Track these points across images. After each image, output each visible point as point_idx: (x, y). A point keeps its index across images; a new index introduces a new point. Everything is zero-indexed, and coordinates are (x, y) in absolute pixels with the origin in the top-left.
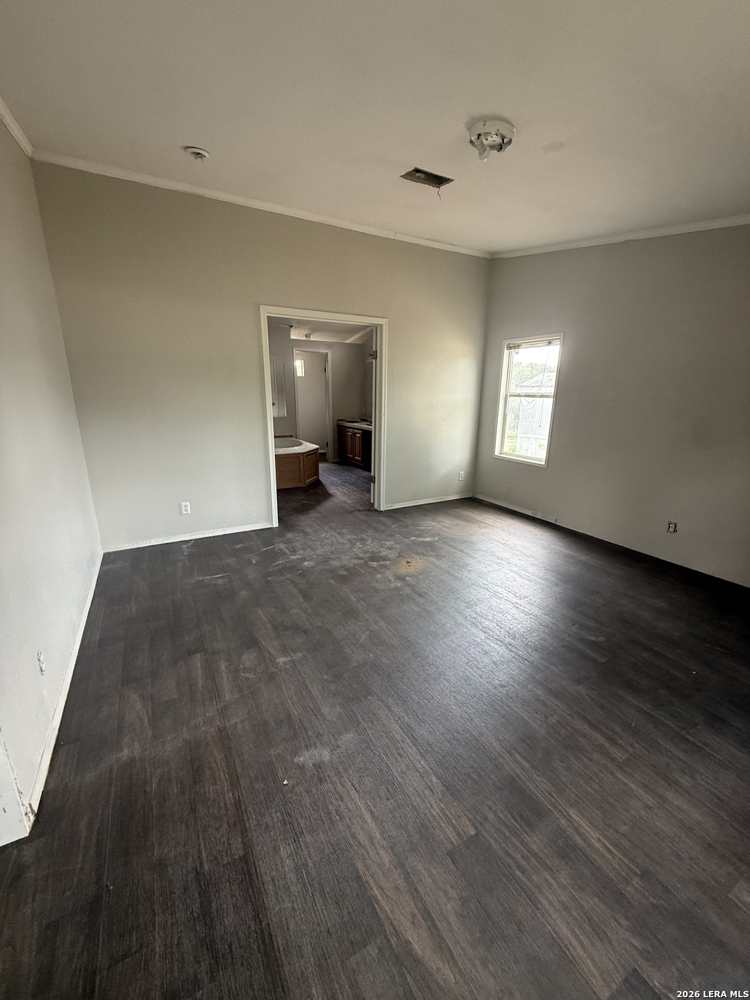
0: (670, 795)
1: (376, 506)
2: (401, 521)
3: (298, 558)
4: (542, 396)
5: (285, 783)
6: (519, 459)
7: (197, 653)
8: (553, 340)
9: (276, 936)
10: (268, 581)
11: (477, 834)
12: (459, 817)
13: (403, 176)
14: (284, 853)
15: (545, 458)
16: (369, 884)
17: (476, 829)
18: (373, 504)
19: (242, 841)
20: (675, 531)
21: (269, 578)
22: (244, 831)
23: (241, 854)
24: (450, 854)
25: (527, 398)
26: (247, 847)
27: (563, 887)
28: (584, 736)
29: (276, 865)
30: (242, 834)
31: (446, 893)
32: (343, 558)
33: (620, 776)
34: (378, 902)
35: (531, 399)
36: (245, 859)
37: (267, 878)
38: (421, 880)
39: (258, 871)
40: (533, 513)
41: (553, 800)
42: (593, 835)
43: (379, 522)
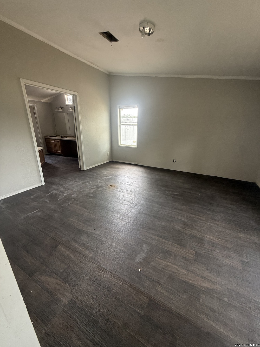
0: (217, 223)
1: (82, 169)
2: (95, 173)
3: (68, 195)
4: (133, 125)
5: (140, 270)
6: (127, 146)
7: (58, 246)
8: (135, 106)
9: (180, 313)
10: (63, 207)
11: (196, 252)
12: (189, 250)
13: (100, 33)
14: (159, 290)
15: (136, 145)
16: (187, 281)
17: (195, 251)
18: (80, 168)
19: (145, 296)
20: (175, 162)
21: (62, 206)
22: (142, 293)
23: (148, 300)
24: (195, 260)
25: (128, 126)
26: (147, 296)
27: (218, 253)
28: (194, 217)
29: (161, 295)
30: (142, 294)
31: (202, 270)
32: (87, 190)
33: (207, 223)
34: (192, 283)
35: (129, 126)
36: (150, 300)
37: (162, 300)
38: (196, 271)
39: (158, 301)
40: (134, 163)
41: (202, 235)
42: (214, 238)
43: (88, 174)
